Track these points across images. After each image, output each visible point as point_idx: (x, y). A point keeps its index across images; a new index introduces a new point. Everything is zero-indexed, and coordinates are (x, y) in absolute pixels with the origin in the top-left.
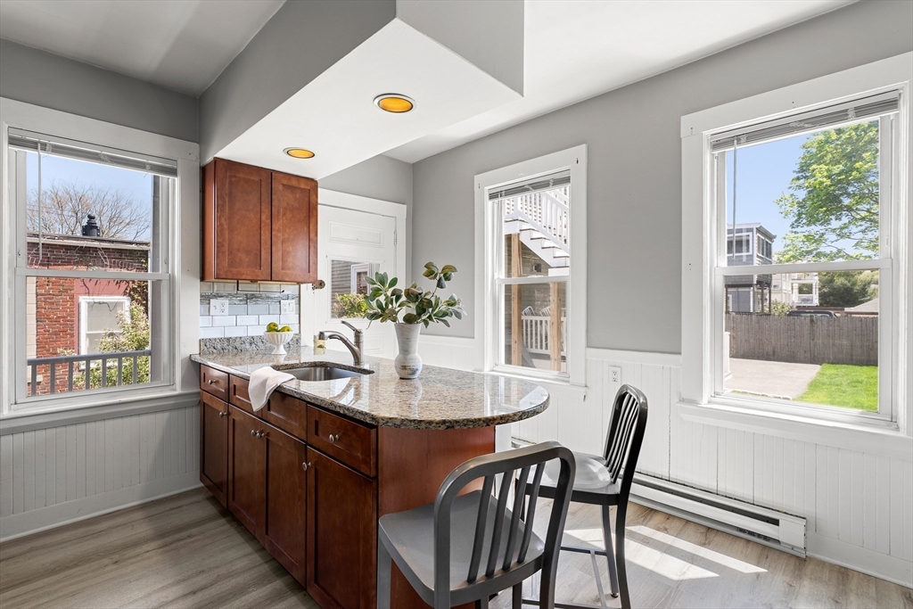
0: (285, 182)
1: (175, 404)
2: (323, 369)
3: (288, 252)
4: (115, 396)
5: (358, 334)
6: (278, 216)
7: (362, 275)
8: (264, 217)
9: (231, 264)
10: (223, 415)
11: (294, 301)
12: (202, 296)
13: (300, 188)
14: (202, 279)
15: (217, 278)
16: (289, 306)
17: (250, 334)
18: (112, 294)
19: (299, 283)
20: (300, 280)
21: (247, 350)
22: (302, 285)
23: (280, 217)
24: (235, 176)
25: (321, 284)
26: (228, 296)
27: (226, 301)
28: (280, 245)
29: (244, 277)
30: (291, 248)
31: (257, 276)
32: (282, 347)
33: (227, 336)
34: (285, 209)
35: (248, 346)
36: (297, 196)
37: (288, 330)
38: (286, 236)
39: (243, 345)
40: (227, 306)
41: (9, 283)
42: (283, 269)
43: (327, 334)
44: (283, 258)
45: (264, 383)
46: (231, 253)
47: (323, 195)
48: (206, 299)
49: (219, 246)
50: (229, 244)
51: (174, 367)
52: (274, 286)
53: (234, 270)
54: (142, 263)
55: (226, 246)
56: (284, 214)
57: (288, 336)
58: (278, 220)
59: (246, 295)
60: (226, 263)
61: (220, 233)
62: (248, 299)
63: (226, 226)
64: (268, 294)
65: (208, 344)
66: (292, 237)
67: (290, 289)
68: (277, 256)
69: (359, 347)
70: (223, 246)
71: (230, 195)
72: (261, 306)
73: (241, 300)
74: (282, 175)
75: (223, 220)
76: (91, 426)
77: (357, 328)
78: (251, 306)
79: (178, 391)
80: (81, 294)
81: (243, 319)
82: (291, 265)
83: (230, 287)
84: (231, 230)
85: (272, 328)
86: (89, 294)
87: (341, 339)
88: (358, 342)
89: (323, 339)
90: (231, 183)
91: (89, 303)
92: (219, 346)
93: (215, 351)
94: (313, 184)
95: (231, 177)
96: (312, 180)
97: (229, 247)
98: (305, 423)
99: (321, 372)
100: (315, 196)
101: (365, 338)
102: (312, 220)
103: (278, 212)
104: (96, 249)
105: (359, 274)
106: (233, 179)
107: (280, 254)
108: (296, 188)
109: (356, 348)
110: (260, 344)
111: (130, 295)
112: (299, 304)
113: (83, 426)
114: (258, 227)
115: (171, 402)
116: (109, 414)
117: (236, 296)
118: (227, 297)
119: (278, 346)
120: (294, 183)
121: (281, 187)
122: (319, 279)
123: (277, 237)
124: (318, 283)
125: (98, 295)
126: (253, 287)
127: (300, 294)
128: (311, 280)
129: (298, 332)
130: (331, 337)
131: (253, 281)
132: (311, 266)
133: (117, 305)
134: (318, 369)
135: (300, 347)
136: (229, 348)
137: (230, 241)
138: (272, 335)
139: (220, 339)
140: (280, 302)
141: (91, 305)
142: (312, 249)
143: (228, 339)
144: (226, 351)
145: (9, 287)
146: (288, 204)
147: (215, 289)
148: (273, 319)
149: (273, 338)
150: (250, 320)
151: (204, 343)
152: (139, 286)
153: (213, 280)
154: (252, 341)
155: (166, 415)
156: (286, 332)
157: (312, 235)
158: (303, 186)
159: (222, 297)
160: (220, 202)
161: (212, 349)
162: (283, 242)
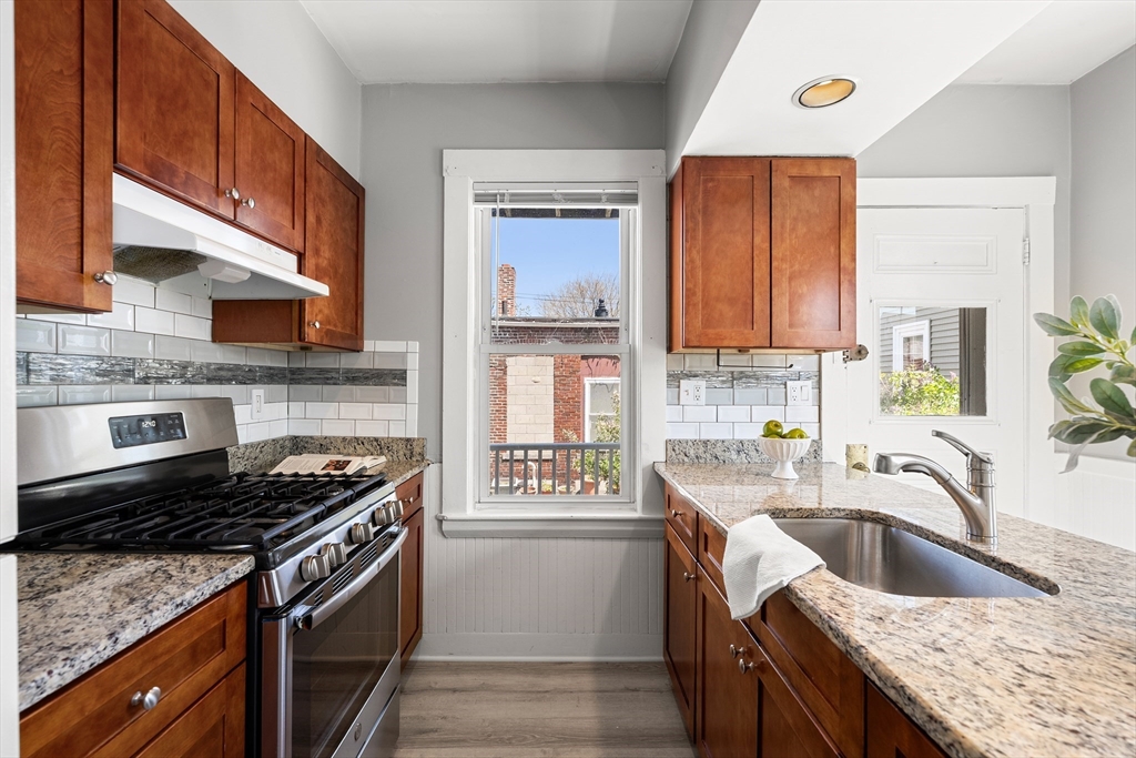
0: (794, 172)
1: (636, 532)
2: (879, 528)
3: (800, 296)
4: (569, 508)
5: (978, 466)
6: (782, 234)
7: (913, 341)
8: (757, 240)
9: (707, 323)
10: (689, 579)
11: (809, 383)
12: (669, 376)
13: (821, 178)
14: (670, 349)
15: (686, 347)
16: (802, 391)
17: (738, 436)
18: (609, 375)
19: (819, 351)
20: (820, 344)
21: (733, 463)
22: (824, 354)
23: (786, 235)
24: (712, 180)
25: (861, 352)
26: (706, 375)
27: (702, 383)
28: (785, 285)
29: (726, 343)
30: (805, 289)
31: (747, 340)
32: (789, 465)
33: (704, 437)
34: (795, 219)
35: (734, 456)
36: (817, 193)
37: (801, 437)
38: (797, 267)
39: (727, 454)
40: (703, 391)
41: (475, 361)
42: (791, 326)
43: (897, 461)
44: (791, 307)
45: (753, 562)
46: (706, 304)
47: (866, 190)
48: (674, 379)
49: (689, 294)
50: (703, 291)
51: (634, 478)
52: (775, 358)
53: (711, 331)
55: (699, 294)
56: (793, 229)
57: (801, 447)
58: (783, 240)
59: (732, 373)
60: (698, 322)
61: (690, 274)
62: (734, 379)
63: (698, 263)
64: (766, 372)
65: (676, 448)
66: (806, 267)
67: (803, 362)
68: (781, 303)
69: (981, 495)
70: (694, 294)
71: (706, 211)
72: (755, 392)
73: (723, 382)
74: (788, 161)
75: (694, 252)
76: (543, 543)
77: (978, 450)
78: (740, 391)
79: (638, 514)
80: (586, 375)
81: (728, 412)
82: (805, 318)
83: (705, 361)
84: (706, 267)
85: (772, 430)
86: (591, 375)
87: (934, 474)
88: (980, 487)
89: (887, 471)
90: (706, 192)
91: (591, 384)
92: (692, 453)
93: (686, 459)
94: (847, 165)
95: (706, 181)
96: (846, 158)
97: (703, 295)
98: (859, 724)
99: (873, 532)
100: (850, 187)
101: (996, 477)
102: (845, 232)
103: (783, 226)
104: (596, 329)
105: (908, 340)
106: (710, 184)
107: (786, 301)
108: (813, 178)
109: (976, 501)
110: (753, 453)
112: (820, 389)
113: (536, 541)
114: (748, 257)
115: (630, 528)
116: (562, 531)
117: (716, 374)
118: (704, 376)
119: (783, 463)
120: (811, 170)
121: (787, 183)
122: (858, 343)
123: (780, 271)
124: (855, 350)
125: (600, 376)
126: (743, 359)
127: (820, 371)
128: (844, 343)
129: (817, 438)
130: (906, 468)
131: (742, 350)
132: (843, 318)
133: (614, 386)
134: (868, 526)
135: (820, 463)
136: (705, 456)
137: (705, 285)
138: (772, 442)
139: (694, 442)
140: (785, 384)
141: (593, 386)
142: (845, 286)
143: (706, 443)
144: (702, 461)
145: (475, 366)
146: (800, 211)
147: (687, 365)
148: (774, 414)
149: (774, 448)
150: (738, 413)
151: (671, 445)
153: (682, 350)
154: (741, 447)
155: (624, 545)
156: (798, 440)
157: (845, 261)
158: (826, 173)
159: (695, 376)
160: (691, 225)
161: (682, 456)
162: (790, 279)
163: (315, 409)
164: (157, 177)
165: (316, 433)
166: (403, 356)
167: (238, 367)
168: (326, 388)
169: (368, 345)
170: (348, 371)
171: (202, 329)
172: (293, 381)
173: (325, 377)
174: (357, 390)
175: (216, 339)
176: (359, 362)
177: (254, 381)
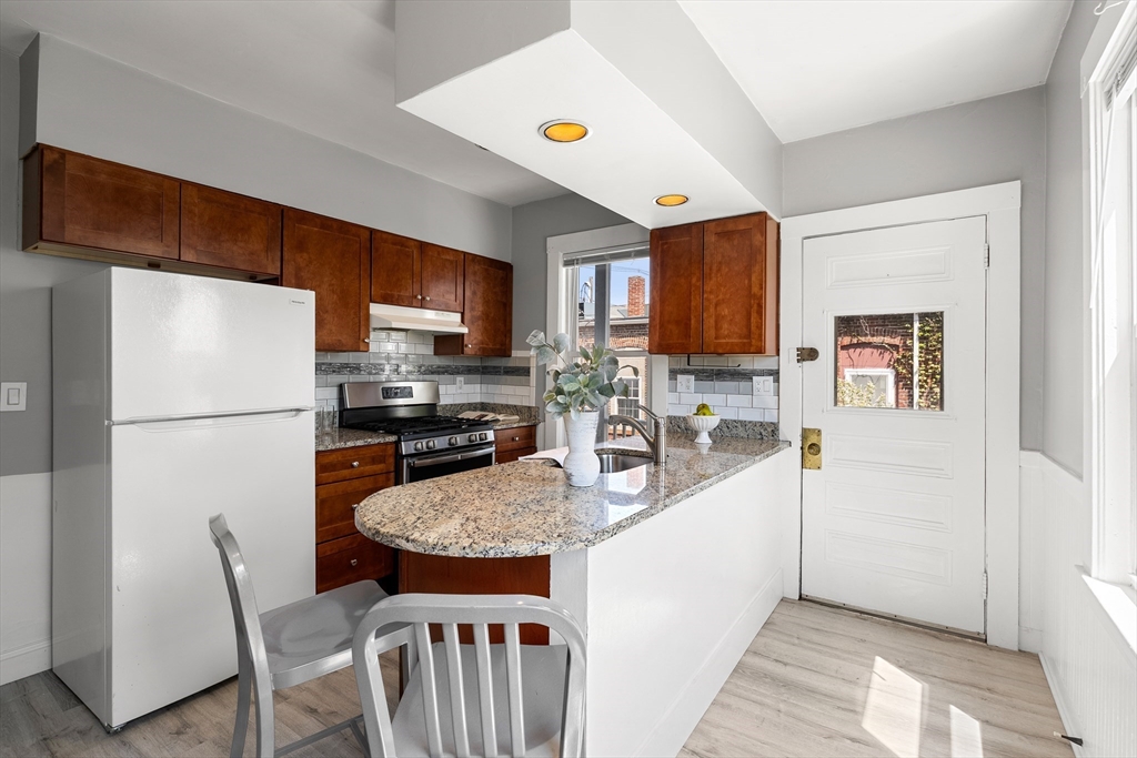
0: (719, 230)
3: (724, 317)
6: (711, 274)
8: (694, 280)
9: (663, 337)
11: (770, 378)
12: (671, 371)
13: (738, 232)
15: (651, 353)
16: (764, 384)
18: (875, 366)
23: (713, 275)
24: (667, 243)
25: (812, 354)
26: (695, 372)
27: (692, 377)
28: (712, 310)
29: (691, 349)
30: (727, 311)
31: (686, 348)
32: (704, 434)
34: (720, 263)
36: (736, 242)
38: (721, 297)
40: (692, 383)
42: (715, 338)
44: (716, 325)
46: (662, 325)
48: (673, 373)
49: (652, 319)
50: (660, 317)
54: (908, 328)
56: (719, 270)
58: (710, 279)
59: (713, 370)
60: (657, 337)
62: (714, 375)
63: (657, 299)
66: (729, 296)
68: (708, 323)
70: (655, 319)
71: (662, 266)
73: (707, 377)
74: (714, 223)
75: (655, 293)
80: (846, 366)
82: (727, 332)
84: (663, 301)
86: (853, 366)
90: (662, 251)
91: (853, 376)
94: (759, 217)
95: (663, 244)
96: (756, 214)
97: (660, 320)
100: (759, 235)
102: (755, 269)
103: (711, 269)
106: (665, 246)
107: (712, 321)
108: (733, 232)
111: (894, 367)
112: (779, 383)
114: (687, 293)
117: (702, 371)
119: (700, 432)
120: (731, 227)
121: (713, 238)
123: (708, 300)
124: (806, 353)
125: (862, 367)
127: (778, 369)
128: (752, 349)
129: (776, 420)
132: (754, 331)
133: (879, 378)
135: (776, 440)
137: (661, 312)
140: (752, 379)
141: (855, 379)
142: (755, 308)
146: (723, 256)
147: (683, 364)
152: (904, 357)
158: (742, 227)
159: (688, 372)
160: (653, 275)
162: (716, 305)
163: (492, 388)
164: (387, 300)
165: (492, 402)
166: (528, 359)
167: (449, 366)
168: (496, 377)
169: (515, 353)
170: (505, 368)
171: (429, 350)
172: (483, 373)
173: (496, 371)
174: (509, 378)
175: (436, 353)
176: (511, 363)
177: (458, 373)
